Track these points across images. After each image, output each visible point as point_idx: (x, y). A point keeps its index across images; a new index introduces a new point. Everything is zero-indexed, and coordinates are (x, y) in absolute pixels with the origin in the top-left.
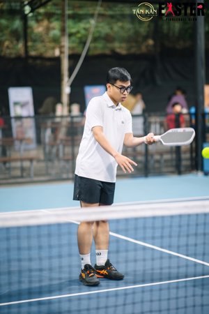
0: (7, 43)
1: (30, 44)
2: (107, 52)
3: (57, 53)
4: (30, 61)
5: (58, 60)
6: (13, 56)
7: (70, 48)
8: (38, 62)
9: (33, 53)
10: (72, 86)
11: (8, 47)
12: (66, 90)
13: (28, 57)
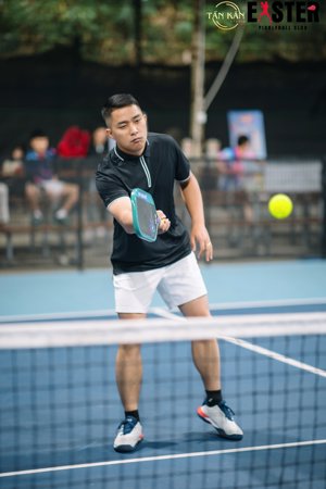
0: (109, 43)
1: (145, 44)
2: (267, 57)
3: (187, 58)
4: (145, 72)
5: (187, 70)
6: (118, 62)
7: (207, 51)
8: (157, 73)
9: (149, 58)
10: (210, 112)
11: (110, 50)
12: (200, 117)
13: (141, 64)
